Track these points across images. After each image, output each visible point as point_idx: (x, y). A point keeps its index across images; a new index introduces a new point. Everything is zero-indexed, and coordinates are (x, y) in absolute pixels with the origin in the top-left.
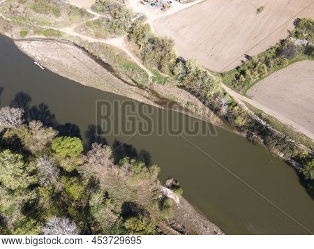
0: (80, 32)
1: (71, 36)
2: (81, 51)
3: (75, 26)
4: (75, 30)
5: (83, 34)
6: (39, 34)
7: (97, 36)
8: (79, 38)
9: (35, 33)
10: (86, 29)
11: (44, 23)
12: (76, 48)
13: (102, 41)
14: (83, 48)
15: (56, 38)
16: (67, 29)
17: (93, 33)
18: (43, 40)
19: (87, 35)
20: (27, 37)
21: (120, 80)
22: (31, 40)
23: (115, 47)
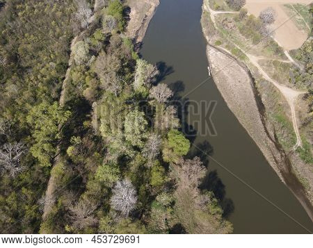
0: (262, 65)
1: (251, 64)
2: (249, 80)
3: (262, 58)
4: (259, 62)
5: (263, 69)
6: (229, 49)
7: (275, 77)
8: (258, 69)
9: (227, 47)
10: (269, 66)
11: (239, 43)
12: (247, 76)
13: (275, 84)
14: (253, 80)
15: (239, 59)
16: (253, 57)
17: (273, 72)
18: (228, 55)
19: (266, 71)
20: (218, 47)
21: (262, 126)
22: (219, 50)
23: (284, 97)
